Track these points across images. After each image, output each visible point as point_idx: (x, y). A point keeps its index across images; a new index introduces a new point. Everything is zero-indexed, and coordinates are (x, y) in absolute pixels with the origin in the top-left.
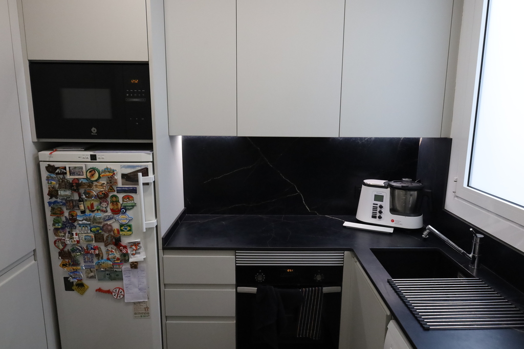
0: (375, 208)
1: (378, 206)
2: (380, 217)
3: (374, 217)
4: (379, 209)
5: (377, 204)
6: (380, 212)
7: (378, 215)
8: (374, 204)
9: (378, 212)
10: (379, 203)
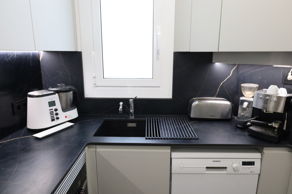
0: (52, 113)
1: (53, 110)
2: (58, 118)
3: (53, 120)
4: (55, 113)
5: (52, 109)
6: (57, 114)
7: (55, 117)
8: (50, 110)
9: (54, 115)
10: (54, 108)
